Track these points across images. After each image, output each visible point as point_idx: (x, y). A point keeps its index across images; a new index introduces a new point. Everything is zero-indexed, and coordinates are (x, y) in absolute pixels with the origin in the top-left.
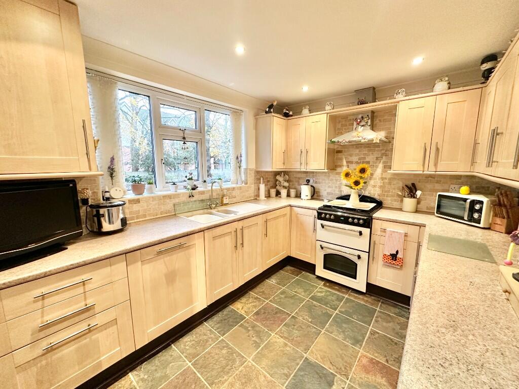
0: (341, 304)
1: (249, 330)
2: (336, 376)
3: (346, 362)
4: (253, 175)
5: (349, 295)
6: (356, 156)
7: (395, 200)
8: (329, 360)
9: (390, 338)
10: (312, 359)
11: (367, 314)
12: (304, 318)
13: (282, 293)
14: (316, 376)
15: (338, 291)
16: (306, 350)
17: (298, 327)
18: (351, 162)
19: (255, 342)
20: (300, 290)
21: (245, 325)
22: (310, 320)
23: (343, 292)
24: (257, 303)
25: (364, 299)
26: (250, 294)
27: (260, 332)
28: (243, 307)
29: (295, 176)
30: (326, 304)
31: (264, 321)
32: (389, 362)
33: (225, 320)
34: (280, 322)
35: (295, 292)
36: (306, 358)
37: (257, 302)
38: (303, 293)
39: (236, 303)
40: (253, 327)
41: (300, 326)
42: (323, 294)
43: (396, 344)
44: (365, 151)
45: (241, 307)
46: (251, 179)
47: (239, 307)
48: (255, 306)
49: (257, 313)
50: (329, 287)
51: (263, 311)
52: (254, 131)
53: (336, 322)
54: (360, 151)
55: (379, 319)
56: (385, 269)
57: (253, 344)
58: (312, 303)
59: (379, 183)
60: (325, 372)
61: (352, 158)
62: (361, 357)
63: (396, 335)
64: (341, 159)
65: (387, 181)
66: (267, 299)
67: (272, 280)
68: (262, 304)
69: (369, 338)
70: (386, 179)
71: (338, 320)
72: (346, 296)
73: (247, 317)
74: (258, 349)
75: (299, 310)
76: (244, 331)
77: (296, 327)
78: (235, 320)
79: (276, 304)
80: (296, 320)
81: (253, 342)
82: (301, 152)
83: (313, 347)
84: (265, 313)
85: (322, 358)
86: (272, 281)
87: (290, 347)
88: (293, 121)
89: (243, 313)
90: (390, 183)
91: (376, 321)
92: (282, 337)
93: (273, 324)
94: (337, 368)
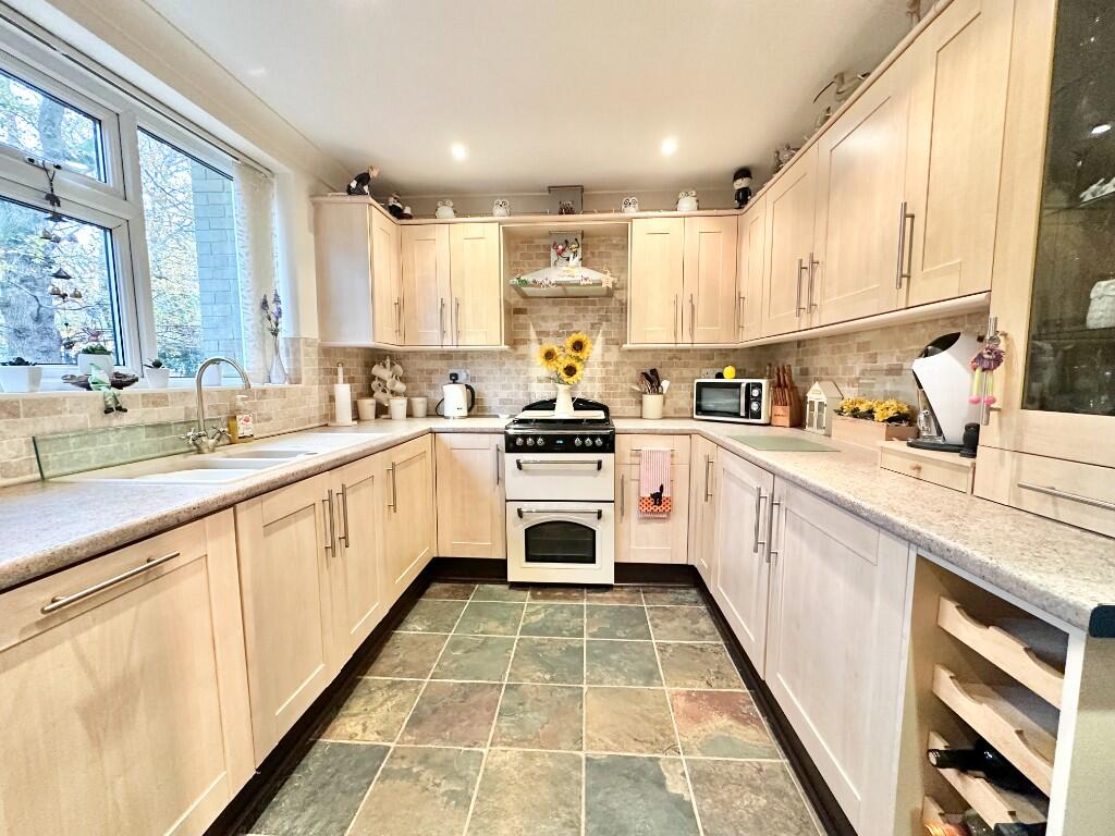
0: (585, 621)
1: (418, 774)
2: (659, 759)
3: (657, 723)
4: (315, 357)
5: (589, 599)
6: (554, 320)
7: (628, 403)
8: (628, 735)
9: (689, 646)
10: (600, 754)
11: (635, 621)
12: (533, 679)
13: (455, 645)
14: (628, 784)
15: (565, 598)
16: (578, 740)
17: (532, 704)
18: (547, 334)
19: (452, 794)
20: (493, 625)
21: (395, 767)
22: (548, 677)
23: (576, 599)
24: (401, 697)
25: (614, 598)
26: (367, 681)
27: (451, 761)
28: (364, 725)
29: (418, 367)
30: (559, 632)
31: (445, 730)
32: (713, 685)
33: (323, 786)
34: (486, 713)
35: (482, 633)
36: (587, 759)
37: (401, 694)
38: (501, 629)
39: (336, 723)
40: (425, 759)
41: (536, 699)
42: (542, 615)
43: (701, 649)
44: (570, 310)
45: (360, 728)
46: (310, 368)
47: (351, 728)
48: (400, 707)
49: (416, 721)
50: (545, 597)
51: (425, 707)
52: (312, 236)
53: (596, 657)
54: (560, 312)
55: (657, 621)
56: (644, 526)
57: (447, 803)
58: (531, 640)
59: (598, 372)
60: (637, 765)
61: (548, 325)
62: (672, 700)
63: (693, 636)
64: (525, 327)
65: (611, 368)
66: (422, 675)
67: (411, 626)
68: (417, 692)
69: (662, 659)
70: (610, 364)
71: (597, 652)
72: (585, 603)
73: (392, 745)
74: (467, 806)
75: (512, 666)
76: (403, 784)
77: (528, 706)
78: (360, 771)
79: (454, 676)
80: (520, 689)
81: (445, 799)
82: (443, 305)
83: (586, 729)
84: (435, 711)
85: (614, 741)
86: (414, 628)
87: (542, 756)
88: (413, 230)
89: (372, 739)
90: (617, 372)
91: (656, 626)
92: (510, 745)
93: (470, 725)
94: (652, 743)
